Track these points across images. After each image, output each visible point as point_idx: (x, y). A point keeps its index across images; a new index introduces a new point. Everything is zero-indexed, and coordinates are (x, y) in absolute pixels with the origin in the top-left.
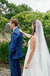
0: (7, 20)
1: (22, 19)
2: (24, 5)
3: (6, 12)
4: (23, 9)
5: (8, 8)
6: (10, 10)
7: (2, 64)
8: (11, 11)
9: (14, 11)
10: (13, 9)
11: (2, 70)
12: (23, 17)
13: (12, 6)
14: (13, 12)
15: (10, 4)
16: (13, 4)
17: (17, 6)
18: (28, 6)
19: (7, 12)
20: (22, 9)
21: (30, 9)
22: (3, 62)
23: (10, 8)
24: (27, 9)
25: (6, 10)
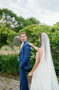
0: (15, 33)
1: (30, 32)
2: (33, 18)
3: (14, 25)
4: (31, 22)
5: (17, 21)
6: (19, 23)
7: (11, 76)
8: (20, 25)
9: (23, 24)
10: (22, 22)
11: (11, 82)
12: (31, 30)
13: (20, 20)
14: (21, 25)
15: (18, 17)
16: (21, 18)
17: (25, 20)
18: (36, 20)
19: (16, 26)
20: (30, 23)
21: (38, 22)
22: (12, 74)
23: (19, 22)
24: (36, 22)
25: (15, 23)
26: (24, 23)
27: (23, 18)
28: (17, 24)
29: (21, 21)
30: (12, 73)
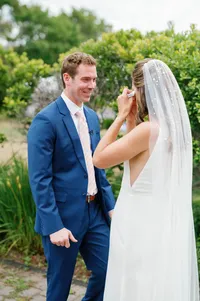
3: (9, 39)
4: (78, 27)
5: (20, 23)
6: (27, 32)
7: (28, 258)
8: (32, 37)
9: (43, 36)
10: (39, 27)
11: (30, 286)
13: (34, 17)
15: (25, 6)
16: (37, 9)
17: (53, 17)
18: (95, 18)
19: (14, 40)
20: (74, 29)
22: (31, 250)
23: (26, 24)
25: (10, 30)
26: (48, 29)
27: (43, 10)
28: (20, 36)
29: (36, 23)
30: (33, 243)
